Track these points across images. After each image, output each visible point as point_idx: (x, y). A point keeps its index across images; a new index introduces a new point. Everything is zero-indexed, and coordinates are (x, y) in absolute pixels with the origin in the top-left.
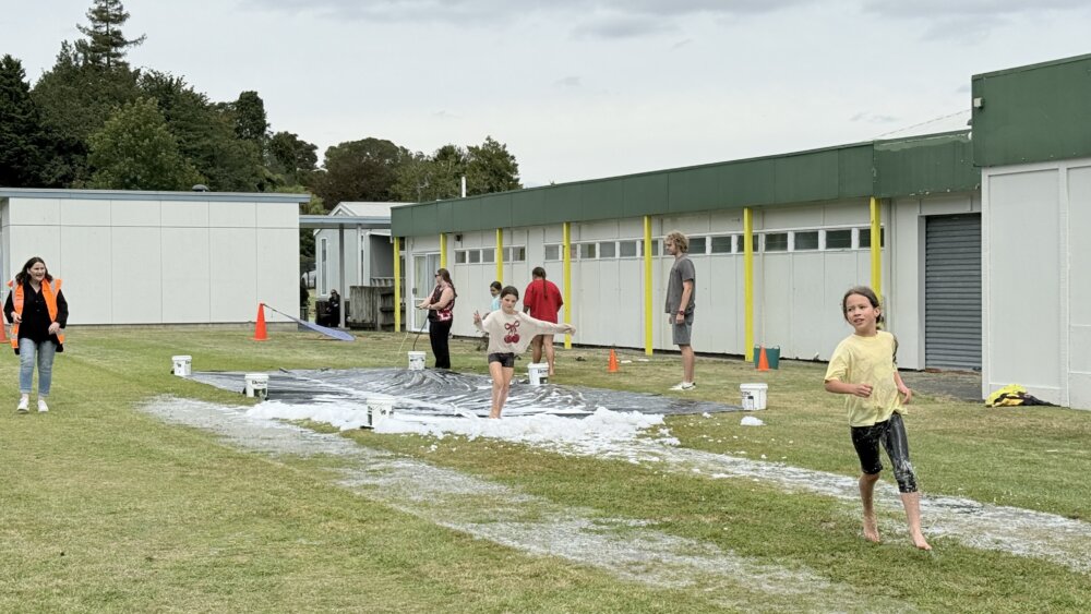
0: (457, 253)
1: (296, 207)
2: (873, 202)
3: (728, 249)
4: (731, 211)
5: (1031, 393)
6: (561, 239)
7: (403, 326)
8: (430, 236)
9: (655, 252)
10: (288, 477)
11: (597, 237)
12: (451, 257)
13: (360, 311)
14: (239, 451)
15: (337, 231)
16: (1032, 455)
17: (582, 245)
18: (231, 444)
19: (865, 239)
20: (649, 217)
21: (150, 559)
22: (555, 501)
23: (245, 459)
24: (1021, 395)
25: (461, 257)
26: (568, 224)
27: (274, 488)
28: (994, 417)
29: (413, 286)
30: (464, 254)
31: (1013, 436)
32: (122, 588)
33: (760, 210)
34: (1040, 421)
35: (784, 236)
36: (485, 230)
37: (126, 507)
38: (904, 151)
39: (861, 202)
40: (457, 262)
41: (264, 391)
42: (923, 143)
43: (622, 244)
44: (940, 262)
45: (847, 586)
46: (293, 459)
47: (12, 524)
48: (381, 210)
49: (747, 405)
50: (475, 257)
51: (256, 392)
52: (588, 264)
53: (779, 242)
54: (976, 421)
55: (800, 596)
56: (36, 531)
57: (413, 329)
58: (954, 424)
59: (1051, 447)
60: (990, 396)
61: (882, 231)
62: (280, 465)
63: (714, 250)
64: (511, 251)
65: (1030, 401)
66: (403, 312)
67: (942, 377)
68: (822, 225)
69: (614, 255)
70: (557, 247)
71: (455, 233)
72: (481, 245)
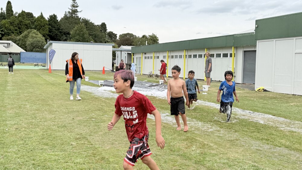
0: (145, 57)
1: (112, 46)
2: (233, 47)
3: (202, 57)
4: (203, 49)
5: (265, 89)
6: (166, 54)
8: (139, 53)
9: (186, 57)
10: (105, 102)
11: (174, 54)
12: (143, 57)
14: (96, 96)
15: (120, 52)
16: (265, 102)
17: (171, 56)
18: (94, 95)
19: (231, 56)
20: (185, 50)
21: (73, 119)
22: (162, 109)
23: (96, 98)
24: (263, 89)
25: (146, 58)
26: (168, 51)
27: (102, 104)
28: (257, 94)
30: (146, 57)
31: (261, 98)
32: (66, 125)
33: (209, 49)
34: (267, 95)
35: (214, 55)
36: (151, 52)
37: (70, 108)
38: (240, 36)
39: (231, 47)
41: (103, 84)
42: (244, 35)
43: (179, 56)
44: (247, 61)
45: (223, 129)
46: (107, 99)
47: (46, 110)
48: (129, 48)
49: (204, 90)
50: (148, 58)
51: (101, 84)
52: (172, 60)
53: (212, 56)
54: (253, 94)
55: (213, 131)
56: (51, 112)
58: (248, 95)
59: (269, 100)
60: (256, 89)
61: (235, 54)
62: (104, 100)
63: (198, 57)
64: (156, 57)
65: (265, 90)
67: (246, 85)
68: (222, 52)
69: (177, 58)
70: (166, 56)
71: (144, 52)
72: (150, 55)
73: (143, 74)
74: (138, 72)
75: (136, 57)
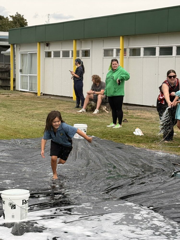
0: (46, 52)
7: (14, 87)
8: (31, 43)
11: (142, 44)
12: (43, 55)
17: (130, 49)
25: (48, 55)
26: (123, 37)
29: (20, 69)
30: (50, 53)
40: (46, 57)
50: (57, 54)
52: (134, 60)
57: (20, 89)
64: (81, 52)
66: (14, 80)
69: (155, 55)
70: (112, 50)
71: (45, 42)
72: (61, 49)
73: (44, 93)
74: (28, 89)
75: (20, 53)
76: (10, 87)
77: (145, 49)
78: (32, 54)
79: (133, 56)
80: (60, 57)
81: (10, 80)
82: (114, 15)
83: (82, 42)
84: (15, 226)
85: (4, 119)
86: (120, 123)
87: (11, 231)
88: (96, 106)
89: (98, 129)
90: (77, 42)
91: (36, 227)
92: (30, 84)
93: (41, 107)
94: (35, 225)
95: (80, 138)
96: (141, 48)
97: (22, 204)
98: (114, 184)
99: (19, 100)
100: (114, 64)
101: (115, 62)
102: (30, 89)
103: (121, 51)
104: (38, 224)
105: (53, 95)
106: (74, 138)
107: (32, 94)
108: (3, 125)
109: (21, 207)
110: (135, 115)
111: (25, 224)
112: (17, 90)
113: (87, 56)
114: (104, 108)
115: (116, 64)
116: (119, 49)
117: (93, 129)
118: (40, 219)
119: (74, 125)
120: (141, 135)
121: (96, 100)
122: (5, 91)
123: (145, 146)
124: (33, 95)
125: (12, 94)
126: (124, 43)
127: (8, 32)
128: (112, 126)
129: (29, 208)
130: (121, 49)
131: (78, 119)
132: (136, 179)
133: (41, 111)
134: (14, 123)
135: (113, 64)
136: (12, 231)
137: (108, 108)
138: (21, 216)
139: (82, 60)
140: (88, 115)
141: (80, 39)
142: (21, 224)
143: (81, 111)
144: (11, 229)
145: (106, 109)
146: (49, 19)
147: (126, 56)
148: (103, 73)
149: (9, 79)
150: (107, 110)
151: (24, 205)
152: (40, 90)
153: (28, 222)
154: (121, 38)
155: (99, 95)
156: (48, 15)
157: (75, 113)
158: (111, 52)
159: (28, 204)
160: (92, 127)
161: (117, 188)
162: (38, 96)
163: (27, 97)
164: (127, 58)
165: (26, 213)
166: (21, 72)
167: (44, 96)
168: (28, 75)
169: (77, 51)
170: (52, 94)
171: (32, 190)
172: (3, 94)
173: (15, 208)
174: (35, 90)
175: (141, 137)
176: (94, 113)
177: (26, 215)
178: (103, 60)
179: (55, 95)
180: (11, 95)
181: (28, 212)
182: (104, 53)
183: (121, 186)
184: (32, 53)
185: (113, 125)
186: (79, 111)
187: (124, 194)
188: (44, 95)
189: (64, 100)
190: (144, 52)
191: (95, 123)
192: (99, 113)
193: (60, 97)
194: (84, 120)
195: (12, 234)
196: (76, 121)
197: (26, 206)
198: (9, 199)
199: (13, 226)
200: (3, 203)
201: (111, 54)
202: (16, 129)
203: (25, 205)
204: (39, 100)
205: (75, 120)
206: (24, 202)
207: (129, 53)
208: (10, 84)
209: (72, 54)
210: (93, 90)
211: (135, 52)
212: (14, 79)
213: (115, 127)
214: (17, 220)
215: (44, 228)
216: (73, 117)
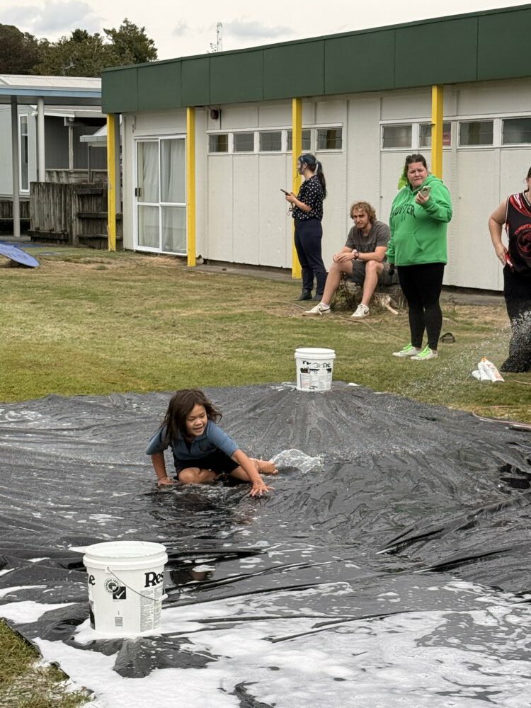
0: (212, 137)
7: (119, 241)
8: (165, 111)
12: (202, 144)
13: (46, 216)
15: (10, 106)
17: (463, 124)
25: (219, 143)
26: (441, 87)
29: (135, 186)
30: (224, 137)
40: (211, 150)
50: (244, 143)
57: (136, 247)
64: (314, 134)
66: (119, 220)
70: (408, 128)
71: (208, 106)
72: (255, 125)
73: (206, 258)
74: (161, 246)
75: (135, 140)
76: (106, 239)
77: (508, 123)
78: (169, 144)
79: (470, 143)
80: (252, 149)
81: (105, 219)
82: (413, 22)
83: (320, 104)
84: (124, 648)
85: (92, 336)
86: (433, 346)
87: (113, 665)
88: (361, 294)
89: (367, 363)
90: (303, 104)
91: (188, 654)
92: (167, 231)
93: (198, 297)
94: (183, 647)
95: (312, 390)
96: (495, 121)
97: (145, 584)
98: (417, 528)
99: (134, 278)
100: (414, 172)
101: (416, 165)
102: (167, 247)
103: (434, 131)
104: (191, 643)
105: (234, 263)
106: (296, 389)
107: (171, 261)
108: (86, 351)
109: (143, 594)
110: (476, 320)
111: (154, 643)
112: (126, 250)
113: (334, 148)
114: (385, 301)
115: (420, 171)
116: (429, 124)
117: (352, 363)
118: (199, 628)
119: (297, 350)
120: (497, 382)
121: (360, 278)
122: (92, 251)
123: (509, 413)
124: (175, 263)
125: (113, 261)
126: (444, 106)
127: (100, 79)
128: (408, 354)
129: (166, 596)
130: (434, 125)
131: (307, 334)
132: (482, 511)
133: (199, 311)
134: (120, 347)
135: (410, 170)
136: (116, 664)
137: (397, 302)
138: (143, 618)
139: (319, 158)
140: (336, 321)
141: (311, 97)
142: (142, 644)
143: (315, 310)
144: (114, 657)
145: (391, 304)
146: (220, 36)
147: (449, 144)
148: (381, 197)
149: (105, 217)
150: (392, 307)
151: (151, 587)
152: (193, 249)
153: (164, 638)
154: (435, 91)
155: (371, 263)
156: (218, 26)
157: (298, 316)
158: (403, 134)
159: (161, 584)
160: (349, 356)
161: (425, 537)
162: (189, 265)
163: (157, 270)
164: (454, 150)
165: (157, 610)
166: (139, 196)
167: (207, 266)
168: (160, 204)
169: (304, 133)
170: (231, 261)
171: (173, 543)
172: (85, 263)
173: (124, 597)
174: (181, 248)
175: (497, 386)
176: (354, 315)
177: (157, 617)
178: (381, 158)
179: (239, 263)
180: (109, 263)
181: (163, 608)
182: (384, 138)
183: (436, 532)
184: (170, 140)
185: (410, 349)
186: (310, 309)
187: (447, 555)
188: (208, 263)
189: (264, 276)
190: (504, 133)
191: (359, 344)
192: (369, 315)
193: (253, 269)
194: (324, 335)
195: (118, 672)
196: (303, 339)
197: (157, 591)
198: (107, 571)
199: (120, 648)
200: (91, 583)
201: (404, 140)
202: (125, 363)
203: (155, 587)
204: (192, 279)
205: (300, 336)
206: (152, 579)
207: (458, 137)
208: (106, 233)
209: (288, 141)
210: (354, 247)
211: (477, 133)
212: (117, 215)
213: (416, 358)
214: (131, 633)
215: (209, 654)
216: (293, 326)
